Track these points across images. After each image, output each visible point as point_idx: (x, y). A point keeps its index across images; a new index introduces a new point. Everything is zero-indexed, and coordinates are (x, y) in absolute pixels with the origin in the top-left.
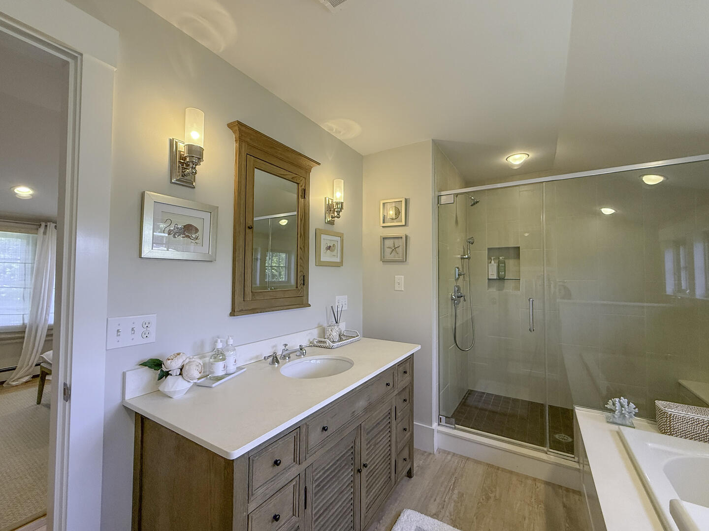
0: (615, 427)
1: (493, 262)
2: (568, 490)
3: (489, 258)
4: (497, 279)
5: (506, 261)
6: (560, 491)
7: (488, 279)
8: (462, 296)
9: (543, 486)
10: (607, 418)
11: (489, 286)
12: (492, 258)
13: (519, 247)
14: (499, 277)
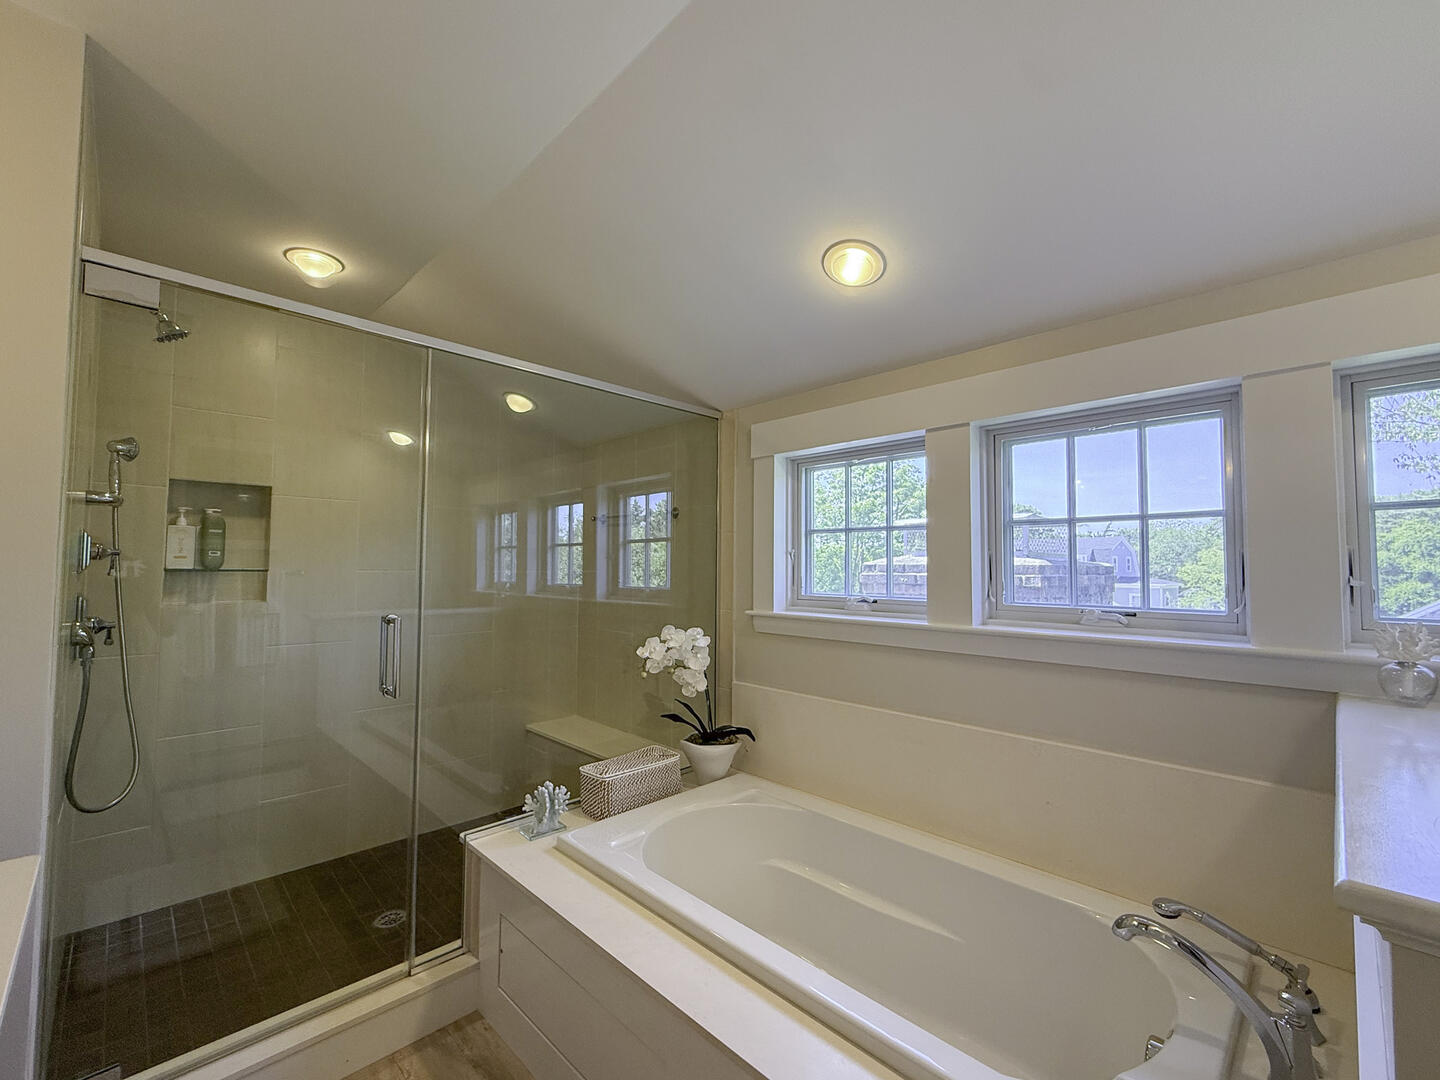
0: (549, 841)
1: (183, 521)
2: (458, 1026)
3: (173, 510)
4: (194, 570)
5: (228, 520)
6: (449, 1039)
7: (166, 570)
8: (103, 628)
9: (415, 1059)
10: (526, 830)
11: (169, 592)
12: (182, 510)
13: (270, 488)
14: (202, 563)
